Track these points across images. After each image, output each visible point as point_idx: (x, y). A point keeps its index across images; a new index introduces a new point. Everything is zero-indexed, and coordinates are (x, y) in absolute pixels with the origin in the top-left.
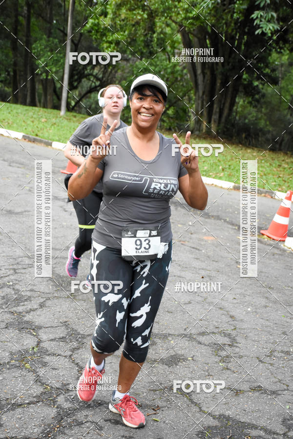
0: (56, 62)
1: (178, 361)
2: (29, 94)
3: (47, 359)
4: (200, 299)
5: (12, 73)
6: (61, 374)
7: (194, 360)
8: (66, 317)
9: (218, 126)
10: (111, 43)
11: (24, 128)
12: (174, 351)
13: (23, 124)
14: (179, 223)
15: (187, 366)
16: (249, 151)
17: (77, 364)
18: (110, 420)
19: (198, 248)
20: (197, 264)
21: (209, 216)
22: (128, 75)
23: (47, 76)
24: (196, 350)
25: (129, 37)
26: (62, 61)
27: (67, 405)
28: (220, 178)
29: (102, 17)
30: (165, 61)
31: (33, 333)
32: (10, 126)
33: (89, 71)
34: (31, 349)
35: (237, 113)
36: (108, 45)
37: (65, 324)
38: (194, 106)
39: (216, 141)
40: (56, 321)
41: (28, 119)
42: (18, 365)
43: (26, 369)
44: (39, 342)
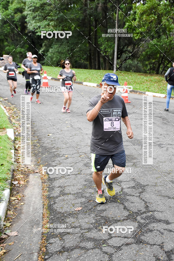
0: (110, 47)
2: (97, 64)
3: (128, 197)
5: (89, 55)
6: (136, 205)
8: (133, 176)
10: (138, 33)
11: (97, 81)
13: (96, 79)
17: (143, 200)
18: (166, 230)
22: (146, 48)
23: (106, 54)
25: (148, 29)
26: (113, 46)
27: (142, 221)
29: (133, 21)
30: (165, 39)
31: (118, 184)
32: (90, 81)
33: (125, 49)
34: (119, 193)
36: (136, 35)
37: (133, 180)
40: (128, 178)
41: (98, 76)
42: (114, 200)
43: (118, 202)
44: (122, 189)
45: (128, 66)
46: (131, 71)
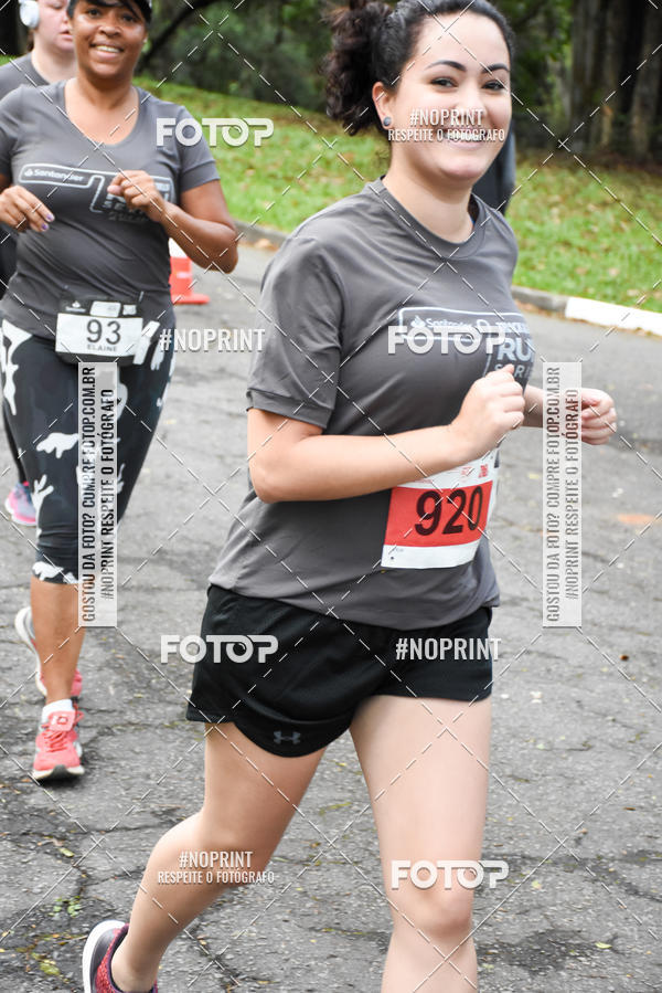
1: (564, 955)
4: (621, 733)
7: (616, 952)
8: (171, 795)
12: (546, 917)
14: (529, 469)
15: (594, 972)
17: (219, 958)
19: (601, 553)
20: (604, 610)
21: (632, 441)
24: (621, 916)
31: (63, 850)
34: (57, 909)
38: (568, 50)
39: (647, 177)
40: (138, 810)
42: (17, 964)
43: (45, 976)
44: (85, 883)
45: (214, 53)
46: (234, 86)
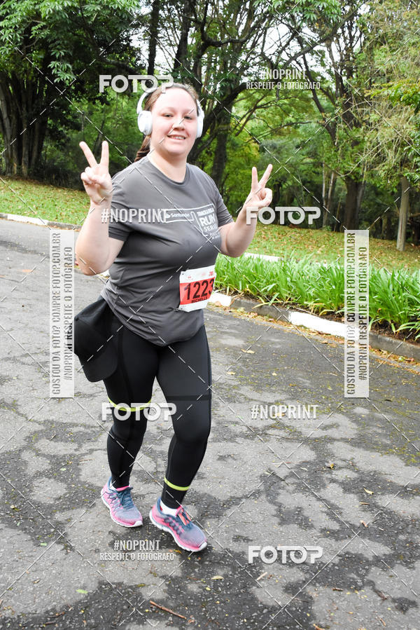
1: (4, 382)
7: (18, 379)
9: (29, 168)
15: (12, 384)
16: (60, 190)
19: (18, 280)
20: (17, 294)
21: (27, 251)
24: (20, 370)
28: (35, 216)
35: (46, 156)
